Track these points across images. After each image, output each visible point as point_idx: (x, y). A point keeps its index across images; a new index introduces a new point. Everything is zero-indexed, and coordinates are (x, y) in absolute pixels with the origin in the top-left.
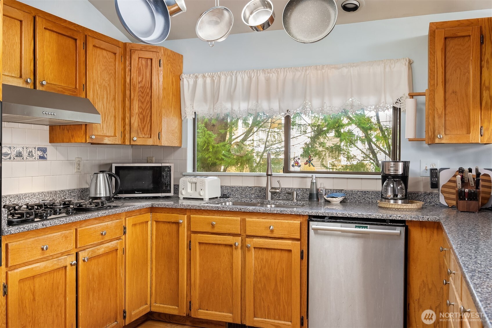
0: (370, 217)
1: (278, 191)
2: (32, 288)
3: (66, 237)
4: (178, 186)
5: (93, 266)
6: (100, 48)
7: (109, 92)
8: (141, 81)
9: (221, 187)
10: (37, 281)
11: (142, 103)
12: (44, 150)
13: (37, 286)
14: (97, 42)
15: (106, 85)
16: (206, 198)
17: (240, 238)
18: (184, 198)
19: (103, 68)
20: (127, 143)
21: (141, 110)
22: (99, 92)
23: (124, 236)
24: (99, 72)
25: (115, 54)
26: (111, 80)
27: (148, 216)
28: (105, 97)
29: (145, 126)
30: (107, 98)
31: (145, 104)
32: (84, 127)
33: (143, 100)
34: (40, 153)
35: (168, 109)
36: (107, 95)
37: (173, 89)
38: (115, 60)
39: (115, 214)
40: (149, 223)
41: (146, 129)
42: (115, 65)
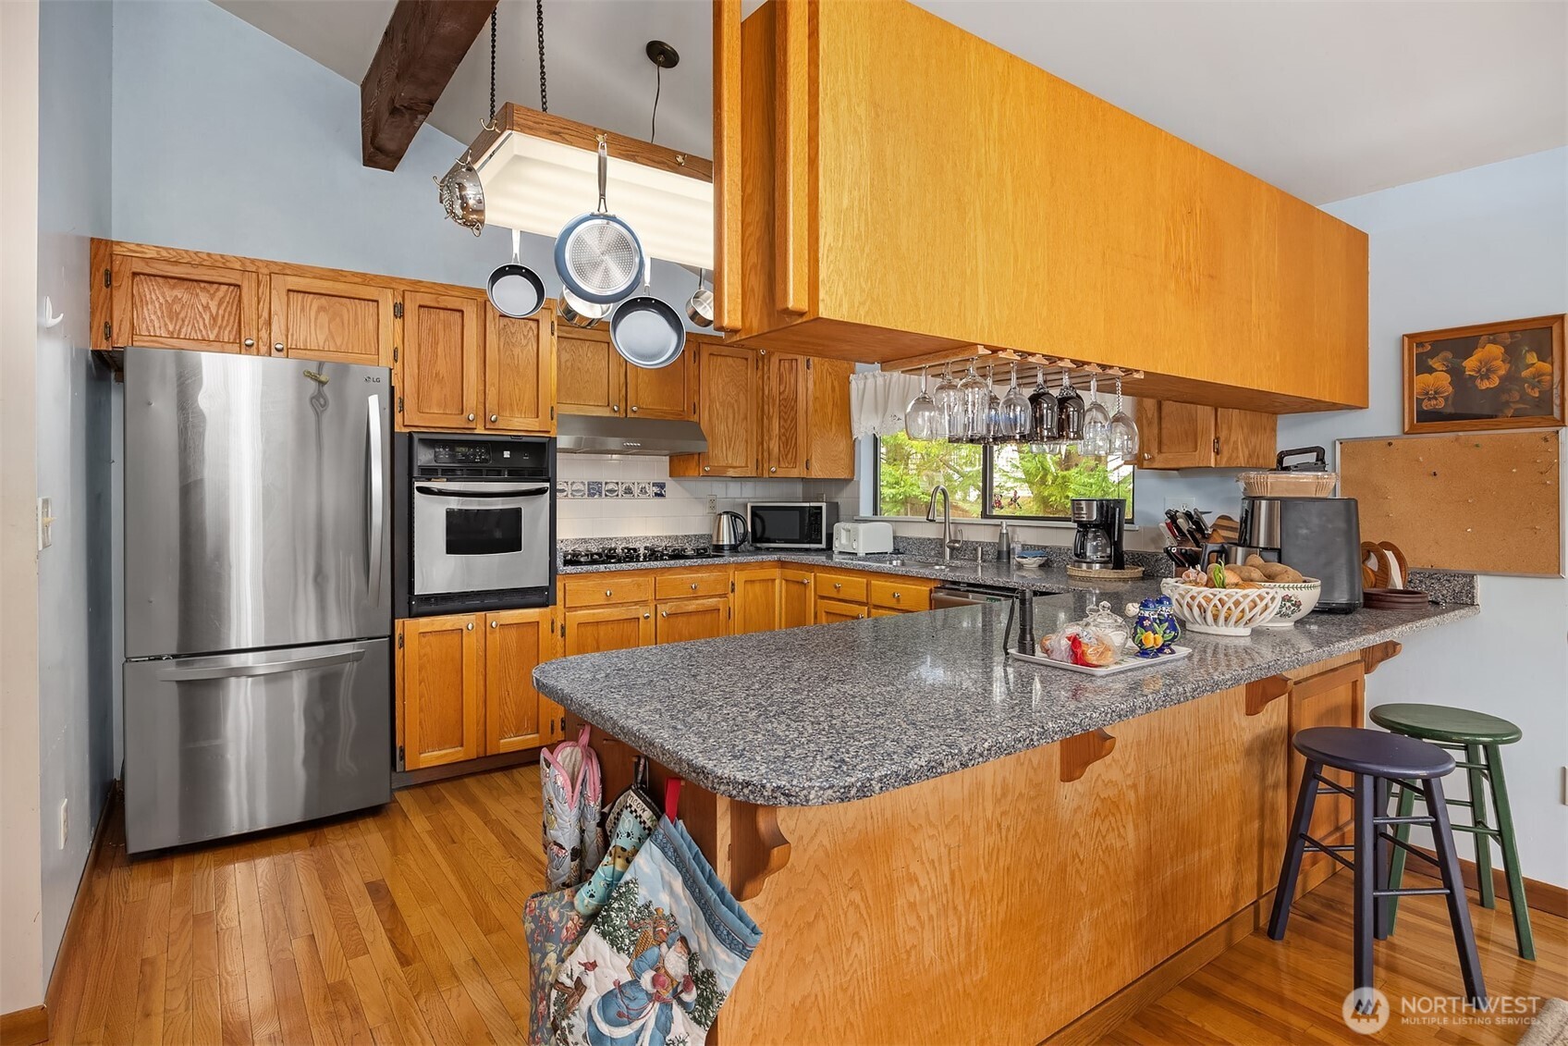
0: (1007, 585)
1: (957, 545)
2: (596, 636)
3: (639, 585)
4: (832, 534)
5: (680, 624)
6: (720, 355)
7: (736, 409)
8: (784, 391)
9: (895, 538)
10: (602, 628)
11: (785, 421)
12: (662, 486)
13: (602, 633)
14: (715, 349)
15: (733, 401)
16: (861, 553)
17: (866, 608)
18: (840, 553)
19: (727, 380)
20: (766, 475)
21: (782, 431)
22: (721, 411)
23: (732, 595)
24: (720, 386)
25: (747, 359)
26: (741, 395)
27: (776, 573)
28: (731, 416)
29: (789, 452)
30: (734, 417)
31: (789, 421)
32: (696, 457)
33: (786, 417)
34: (656, 490)
35: (824, 426)
36: (734, 414)
37: (833, 398)
38: (747, 368)
39: (713, 565)
40: (777, 582)
41: (790, 456)
42: (747, 374)
